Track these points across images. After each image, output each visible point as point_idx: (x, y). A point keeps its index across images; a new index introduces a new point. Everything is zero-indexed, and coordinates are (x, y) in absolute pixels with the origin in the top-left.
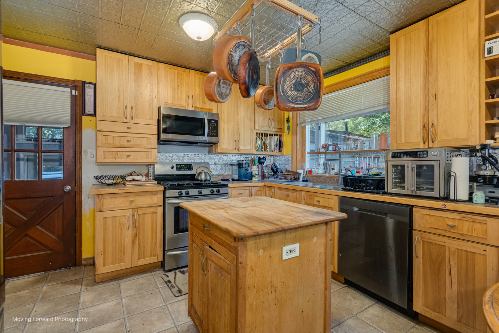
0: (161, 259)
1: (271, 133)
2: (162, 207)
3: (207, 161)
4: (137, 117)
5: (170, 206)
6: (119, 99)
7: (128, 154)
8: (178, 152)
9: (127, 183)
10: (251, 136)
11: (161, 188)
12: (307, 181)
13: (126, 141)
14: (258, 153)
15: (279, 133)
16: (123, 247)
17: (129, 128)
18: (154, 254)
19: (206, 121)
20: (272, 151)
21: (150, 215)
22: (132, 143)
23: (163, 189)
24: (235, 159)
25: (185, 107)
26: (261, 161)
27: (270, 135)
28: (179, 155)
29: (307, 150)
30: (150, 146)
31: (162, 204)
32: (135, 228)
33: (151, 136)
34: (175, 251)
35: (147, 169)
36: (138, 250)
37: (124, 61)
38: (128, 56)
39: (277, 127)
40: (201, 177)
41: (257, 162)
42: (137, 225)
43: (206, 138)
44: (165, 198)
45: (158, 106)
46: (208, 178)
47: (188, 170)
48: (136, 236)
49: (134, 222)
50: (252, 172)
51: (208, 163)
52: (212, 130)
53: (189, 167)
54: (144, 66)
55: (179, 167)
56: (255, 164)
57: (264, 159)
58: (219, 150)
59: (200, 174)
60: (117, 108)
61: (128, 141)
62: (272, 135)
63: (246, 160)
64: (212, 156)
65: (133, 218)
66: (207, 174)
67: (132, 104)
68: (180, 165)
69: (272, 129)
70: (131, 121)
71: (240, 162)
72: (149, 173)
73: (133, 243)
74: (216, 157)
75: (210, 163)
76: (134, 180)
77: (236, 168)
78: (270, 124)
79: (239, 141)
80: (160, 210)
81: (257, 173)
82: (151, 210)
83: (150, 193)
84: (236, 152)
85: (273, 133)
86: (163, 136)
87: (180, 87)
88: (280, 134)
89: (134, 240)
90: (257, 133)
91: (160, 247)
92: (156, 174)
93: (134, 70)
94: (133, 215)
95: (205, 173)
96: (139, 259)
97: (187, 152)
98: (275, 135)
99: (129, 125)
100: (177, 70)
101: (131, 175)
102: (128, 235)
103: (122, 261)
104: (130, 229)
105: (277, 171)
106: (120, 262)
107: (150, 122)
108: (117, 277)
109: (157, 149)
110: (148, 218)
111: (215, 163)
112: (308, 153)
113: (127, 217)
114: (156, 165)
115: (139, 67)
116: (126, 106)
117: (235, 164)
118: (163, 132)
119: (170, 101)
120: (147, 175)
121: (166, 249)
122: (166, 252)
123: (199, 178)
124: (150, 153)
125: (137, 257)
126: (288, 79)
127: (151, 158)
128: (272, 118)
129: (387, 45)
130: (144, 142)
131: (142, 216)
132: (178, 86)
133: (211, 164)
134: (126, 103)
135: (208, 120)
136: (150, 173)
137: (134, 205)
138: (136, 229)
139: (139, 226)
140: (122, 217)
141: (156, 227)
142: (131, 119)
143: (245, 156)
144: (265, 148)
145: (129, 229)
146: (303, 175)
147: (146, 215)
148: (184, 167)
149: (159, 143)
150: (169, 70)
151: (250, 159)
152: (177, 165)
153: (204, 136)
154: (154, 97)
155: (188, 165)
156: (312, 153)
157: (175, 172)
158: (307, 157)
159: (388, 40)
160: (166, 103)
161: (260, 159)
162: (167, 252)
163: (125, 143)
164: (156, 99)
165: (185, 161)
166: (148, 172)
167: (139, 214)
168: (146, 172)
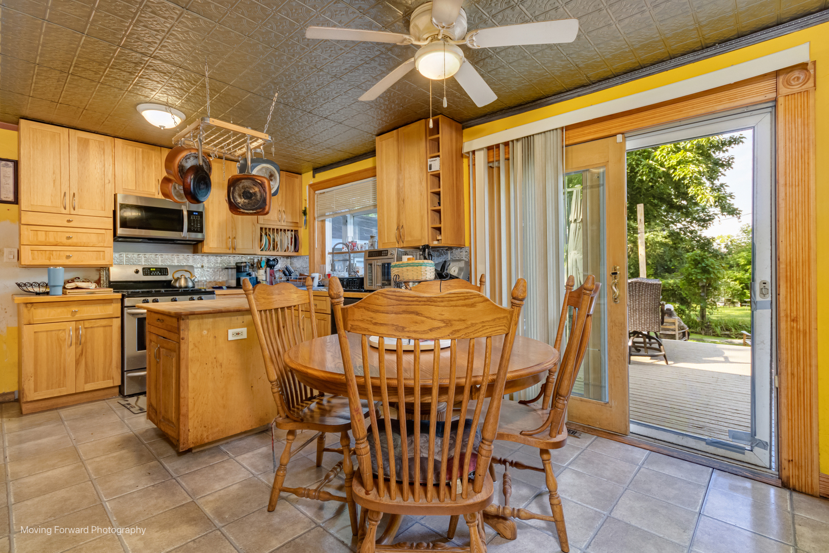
0: (118, 382)
1: (283, 228)
2: (120, 320)
3: (191, 263)
4: (81, 207)
5: (131, 317)
6: (54, 183)
7: (68, 254)
8: (146, 251)
9: (68, 291)
10: (253, 231)
11: (119, 295)
12: (323, 286)
13: (65, 238)
14: (264, 253)
15: (294, 229)
16: (62, 369)
17: (69, 221)
18: (107, 377)
19: (185, 213)
20: (285, 251)
21: (102, 329)
22: (74, 240)
23: (120, 297)
24: (232, 261)
25: (154, 195)
26: (270, 264)
27: (281, 230)
28: (147, 256)
29: (329, 249)
30: (102, 244)
31: (119, 315)
32: (80, 344)
33: (103, 231)
34: (138, 372)
35: (98, 273)
36: (85, 371)
37: (61, 136)
38: (67, 129)
39: (291, 221)
40: (180, 283)
41: (263, 264)
42: (83, 341)
43: (185, 234)
44: (123, 307)
45: (113, 193)
46: (190, 284)
47: (161, 275)
48: (82, 354)
49: (78, 337)
50: (257, 278)
51: (192, 267)
52: (194, 225)
53: (163, 271)
54: (91, 143)
55: (147, 271)
56: (261, 267)
57: (276, 260)
58: (206, 249)
59: (178, 279)
60: (52, 196)
61: (69, 238)
62: (285, 230)
63: (246, 263)
64: (197, 257)
65: (77, 332)
66: (189, 280)
67: (74, 190)
68: (150, 268)
69: (283, 224)
70: (73, 212)
71: (238, 265)
72: (102, 279)
73: (77, 363)
74: (205, 259)
75: (195, 266)
76: (77, 288)
77: (234, 271)
78: (280, 216)
79: (235, 238)
80: (118, 322)
81: (265, 279)
82: (104, 322)
83: (102, 301)
84: (230, 251)
85: (287, 228)
86: (120, 231)
87: (146, 169)
88: (296, 229)
89: (79, 359)
90: (261, 229)
91: (117, 368)
92: (112, 279)
93: (76, 147)
94: (77, 329)
95: (185, 278)
96: (86, 383)
97: (160, 251)
98: (288, 230)
99: (69, 217)
100: (140, 149)
101: (73, 281)
102: (70, 353)
103: (62, 385)
104: (73, 347)
105: (290, 275)
106: (59, 387)
107: (102, 213)
108: (55, 407)
109: (112, 248)
110: (99, 333)
111: (202, 266)
112: (329, 253)
113: (67, 332)
114: (111, 269)
115: (85, 143)
116: (65, 193)
117: (232, 267)
118: (121, 226)
119: (132, 186)
120: (98, 282)
121: (125, 370)
122: (125, 373)
123: (177, 285)
124: (102, 253)
125: (83, 381)
126: (237, 188)
127: (104, 259)
128: (284, 209)
129: (372, 147)
130: (93, 239)
131: (89, 330)
132: (144, 168)
133: (197, 268)
134: (65, 188)
135: (188, 211)
136: (104, 278)
137: (78, 317)
138: (81, 346)
139: (85, 342)
140: (60, 332)
141: (111, 344)
142: (72, 209)
143: (249, 258)
144: (274, 247)
145: (71, 345)
146: (319, 279)
147: (96, 329)
148: (154, 271)
149: (115, 240)
150: (130, 148)
151: (256, 260)
152: (143, 269)
153: (182, 231)
154: (107, 181)
155: (161, 268)
156: (335, 252)
157: (141, 277)
158: (328, 258)
159: (374, 142)
160: (124, 190)
161: (268, 260)
162: (127, 374)
163: (64, 241)
164: (110, 184)
165: (157, 264)
166: (100, 277)
167: (85, 328)
168: (97, 278)
